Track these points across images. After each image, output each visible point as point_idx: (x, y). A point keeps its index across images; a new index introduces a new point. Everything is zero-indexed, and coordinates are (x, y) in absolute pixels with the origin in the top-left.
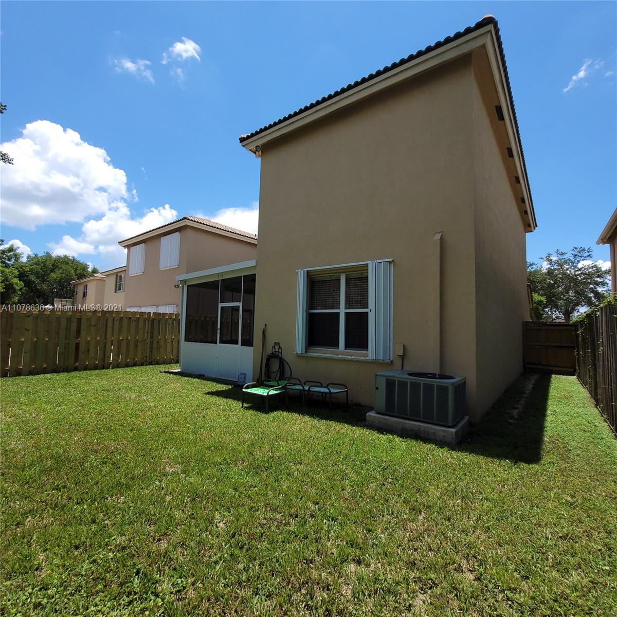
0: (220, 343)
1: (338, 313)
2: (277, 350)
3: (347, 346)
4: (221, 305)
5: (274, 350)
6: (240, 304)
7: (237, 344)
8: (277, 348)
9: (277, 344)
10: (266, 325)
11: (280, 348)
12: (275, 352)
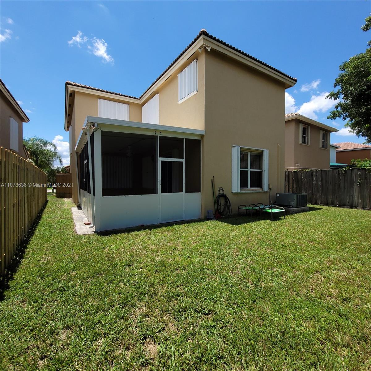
0: (162, 192)
1: (247, 171)
2: (221, 192)
3: (251, 187)
4: (160, 160)
5: (219, 192)
6: (184, 161)
7: (182, 192)
8: (221, 191)
9: (221, 188)
10: (213, 177)
11: (223, 191)
12: (220, 193)
